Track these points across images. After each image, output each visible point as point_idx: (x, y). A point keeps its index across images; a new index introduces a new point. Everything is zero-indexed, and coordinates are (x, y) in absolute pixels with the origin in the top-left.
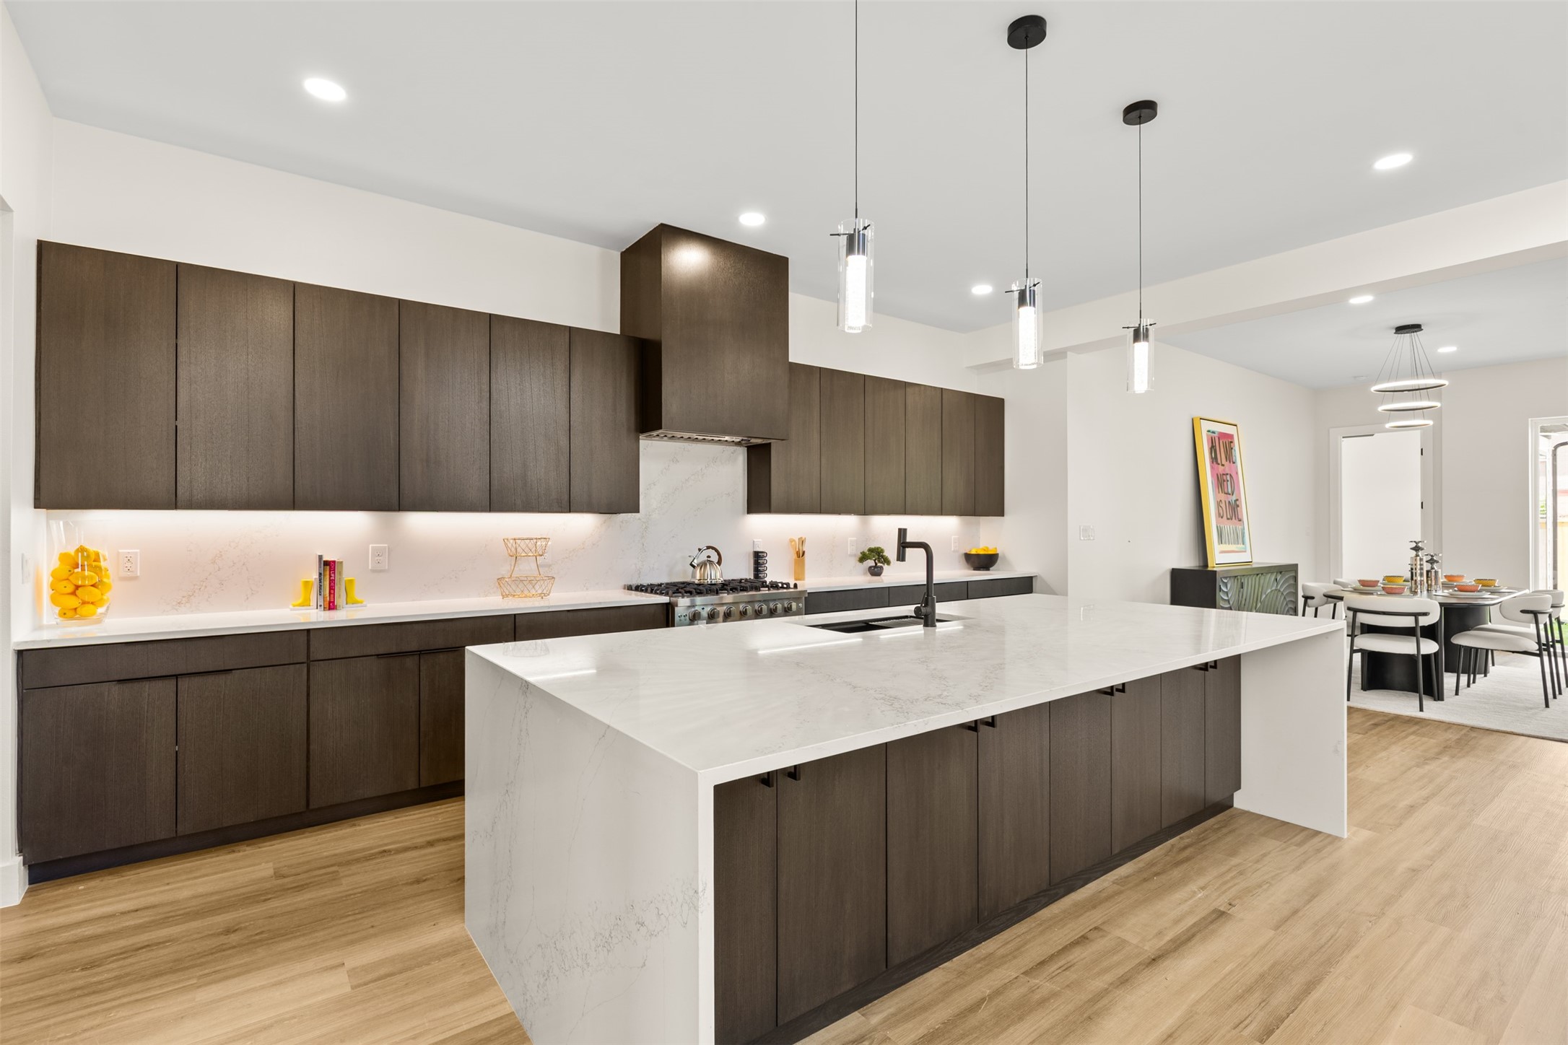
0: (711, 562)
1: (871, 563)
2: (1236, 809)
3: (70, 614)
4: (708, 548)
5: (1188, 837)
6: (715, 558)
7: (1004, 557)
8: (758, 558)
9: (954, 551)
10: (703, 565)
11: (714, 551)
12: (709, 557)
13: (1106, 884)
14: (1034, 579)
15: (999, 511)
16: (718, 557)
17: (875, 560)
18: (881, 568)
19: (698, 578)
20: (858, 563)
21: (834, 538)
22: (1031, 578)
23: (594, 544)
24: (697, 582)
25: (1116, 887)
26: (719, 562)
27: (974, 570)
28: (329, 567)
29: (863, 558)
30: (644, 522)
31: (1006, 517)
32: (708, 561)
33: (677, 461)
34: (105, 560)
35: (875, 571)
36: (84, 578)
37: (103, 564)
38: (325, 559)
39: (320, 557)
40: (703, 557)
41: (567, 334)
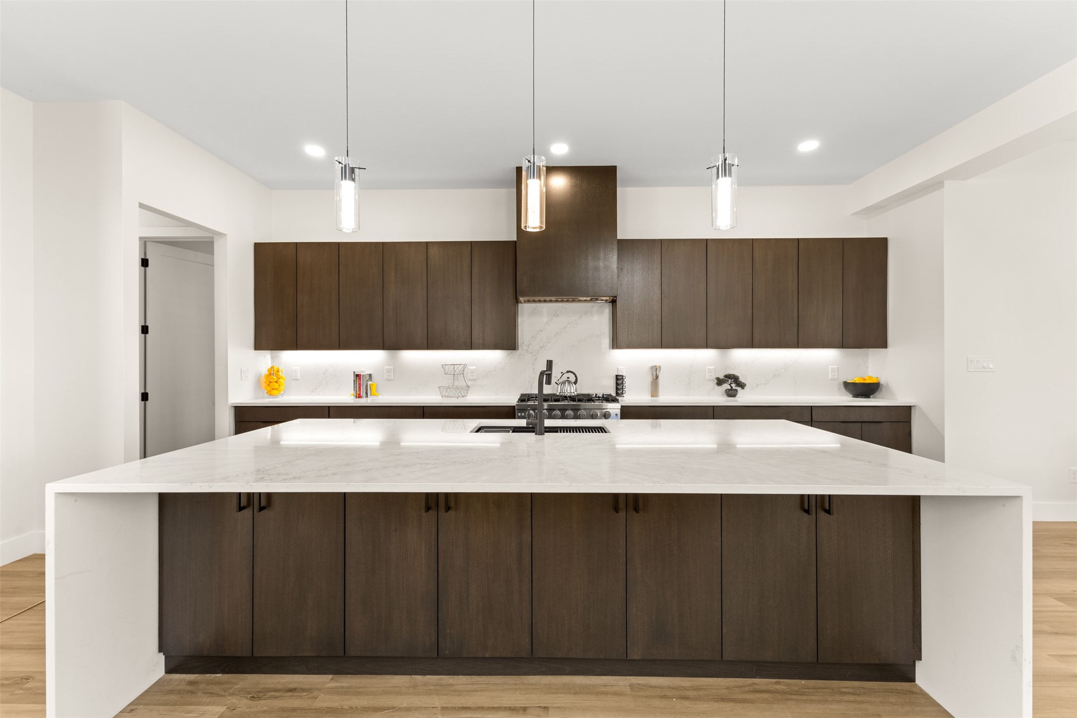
0: (569, 382)
1: (726, 386)
2: (916, 684)
3: (270, 394)
4: (568, 372)
5: (787, 685)
6: (573, 379)
7: (888, 387)
8: (619, 380)
9: (832, 379)
10: (564, 383)
11: (570, 373)
12: (568, 378)
13: (621, 683)
14: (912, 409)
15: (882, 343)
16: (575, 378)
17: (730, 385)
18: (736, 390)
19: (559, 392)
20: (716, 386)
21: (692, 366)
22: (910, 407)
23: (502, 368)
24: (558, 394)
25: (628, 690)
26: (575, 383)
27: (853, 397)
28: (358, 376)
29: (720, 382)
30: (535, 355)
31: (890, 349)
32: (568, 381)
33: (558, 315)
34: (282, 372)
35: (731, 393)
36: (273, 379)
37: (280, 374)
38: (356, 373)
39: (354, 372)
40: (565, 378)
41: (470, 246)
